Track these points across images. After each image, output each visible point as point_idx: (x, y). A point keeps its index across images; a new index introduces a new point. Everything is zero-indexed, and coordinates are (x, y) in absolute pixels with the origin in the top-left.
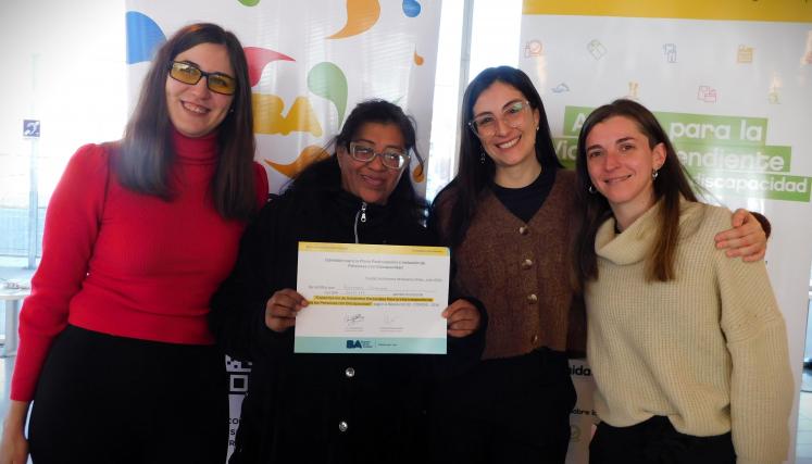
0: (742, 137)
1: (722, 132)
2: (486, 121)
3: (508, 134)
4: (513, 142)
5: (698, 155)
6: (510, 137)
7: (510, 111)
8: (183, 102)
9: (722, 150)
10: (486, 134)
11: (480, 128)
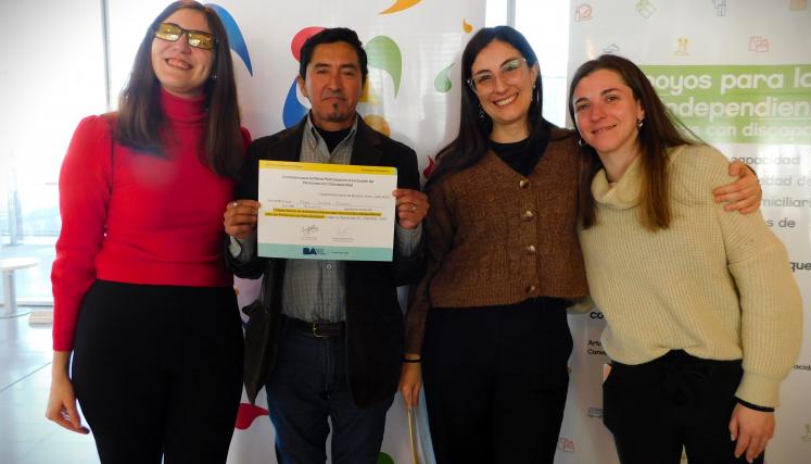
0: (796, 85)
1: (775, 81)
2: (484, 78)
3: (506, 91)
4: (510, 100)
5: (749, 104)
6: (508, 94)
7: (508, 69)
8: (167, 60)
9: (775, 99)
10: (483, 91)
11: (478, 86)
